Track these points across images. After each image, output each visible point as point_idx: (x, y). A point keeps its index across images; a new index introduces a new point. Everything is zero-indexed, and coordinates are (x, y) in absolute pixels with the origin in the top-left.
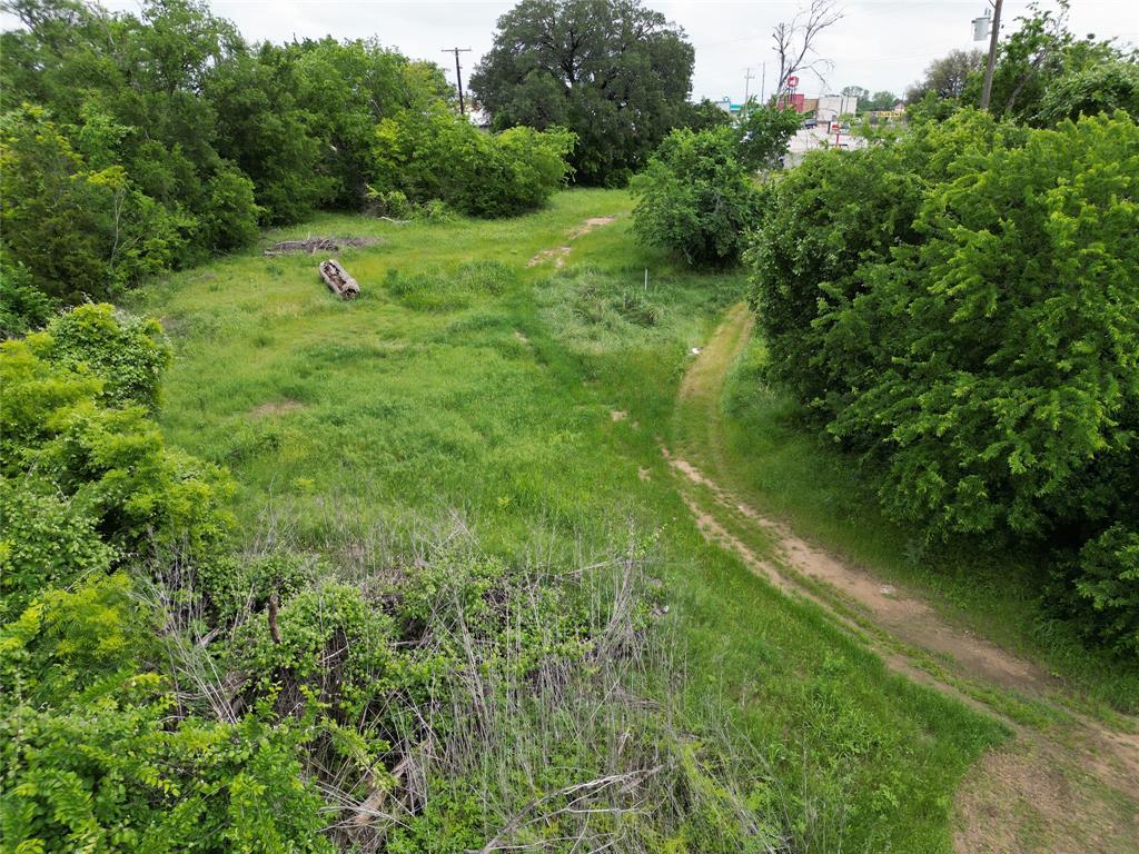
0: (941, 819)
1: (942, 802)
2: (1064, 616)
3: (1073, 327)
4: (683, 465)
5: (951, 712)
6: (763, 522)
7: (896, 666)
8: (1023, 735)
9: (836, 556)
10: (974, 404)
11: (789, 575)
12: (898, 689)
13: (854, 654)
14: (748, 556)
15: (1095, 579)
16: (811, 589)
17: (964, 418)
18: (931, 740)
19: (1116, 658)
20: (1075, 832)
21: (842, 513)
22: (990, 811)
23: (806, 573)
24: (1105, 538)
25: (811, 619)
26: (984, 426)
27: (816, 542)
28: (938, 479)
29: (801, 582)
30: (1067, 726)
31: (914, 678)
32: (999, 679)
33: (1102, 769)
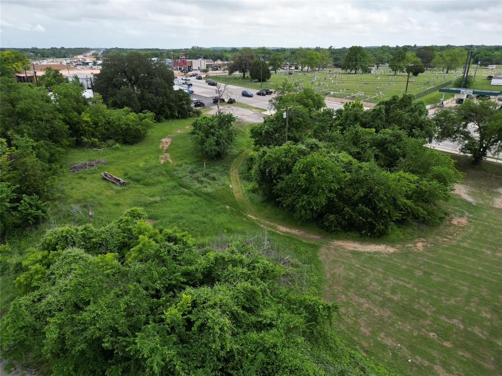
0: (317, 257)
1: (317, 254)
2: (323, 228)
3: (319, 188)
4: (250, 216)
5: (314, 245)
6: (272, 224)
7: (304, 241)
8: (322, 245)
9: (287, 227)
10: (307, 200)
11: (282, 232)
12: (306, 244)
13: (299, 241)
14: (274, 230)
15: (326, 222)
16: (286, 233)
17: (306, 202)
18: (313, 249)
19: (330, 233)
20: (331, 254)
21: (285, 219)
22: (322, 254)
23: (284, 231)
24: (326, 216)
25: (290, 238)
26: (309, 203)
27: (283, 225)
28: (304, 211)
29: (284, 233)
30: (327, 243)
31: (307, 242)
32: (317, 239)
33: (332, 247)
